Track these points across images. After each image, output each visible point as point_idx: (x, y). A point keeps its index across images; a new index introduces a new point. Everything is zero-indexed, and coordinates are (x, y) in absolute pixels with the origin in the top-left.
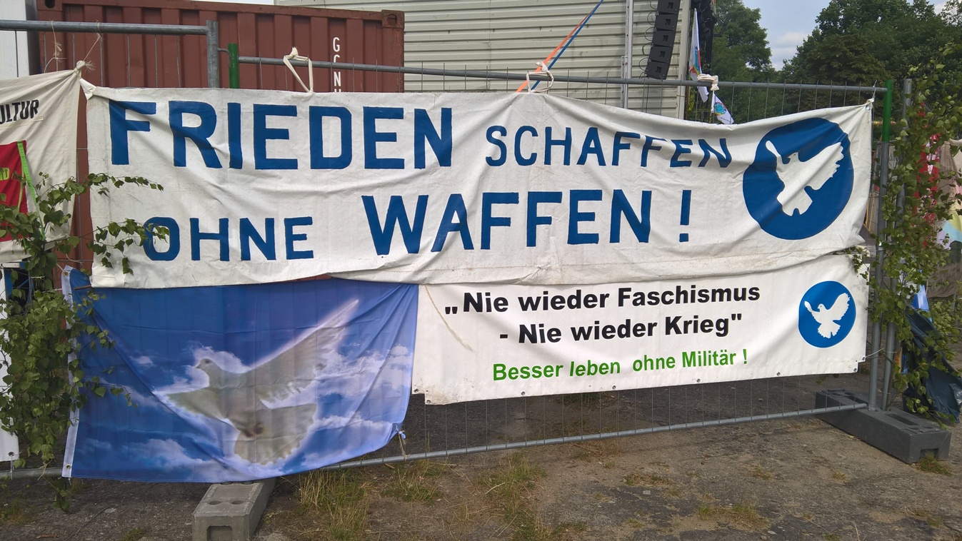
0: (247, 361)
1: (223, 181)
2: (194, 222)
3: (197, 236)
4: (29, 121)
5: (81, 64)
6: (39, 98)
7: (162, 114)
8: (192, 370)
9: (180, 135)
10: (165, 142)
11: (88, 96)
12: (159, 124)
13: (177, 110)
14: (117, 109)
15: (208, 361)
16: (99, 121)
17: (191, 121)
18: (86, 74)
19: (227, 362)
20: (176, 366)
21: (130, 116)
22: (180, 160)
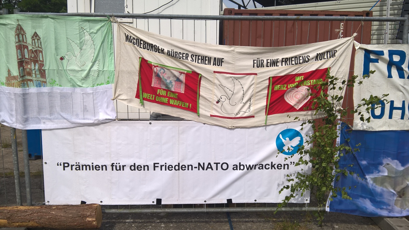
1: (405, 84)
2: (392, 102)
3: (392, 108)
4: (332, 59)
5: (355, 34)
6: (337, 49)
7: (386, 56)
8: (381, 168)
9: (391, 64)
11: (357, 48)
12: (384, 60)
13: (391, 53)
14: (368, 52)
15: (388, 164)
16: (360, 58)
17: (396, 58)
20: (375, 166)
21: (372, 57)
22: (390, 76)
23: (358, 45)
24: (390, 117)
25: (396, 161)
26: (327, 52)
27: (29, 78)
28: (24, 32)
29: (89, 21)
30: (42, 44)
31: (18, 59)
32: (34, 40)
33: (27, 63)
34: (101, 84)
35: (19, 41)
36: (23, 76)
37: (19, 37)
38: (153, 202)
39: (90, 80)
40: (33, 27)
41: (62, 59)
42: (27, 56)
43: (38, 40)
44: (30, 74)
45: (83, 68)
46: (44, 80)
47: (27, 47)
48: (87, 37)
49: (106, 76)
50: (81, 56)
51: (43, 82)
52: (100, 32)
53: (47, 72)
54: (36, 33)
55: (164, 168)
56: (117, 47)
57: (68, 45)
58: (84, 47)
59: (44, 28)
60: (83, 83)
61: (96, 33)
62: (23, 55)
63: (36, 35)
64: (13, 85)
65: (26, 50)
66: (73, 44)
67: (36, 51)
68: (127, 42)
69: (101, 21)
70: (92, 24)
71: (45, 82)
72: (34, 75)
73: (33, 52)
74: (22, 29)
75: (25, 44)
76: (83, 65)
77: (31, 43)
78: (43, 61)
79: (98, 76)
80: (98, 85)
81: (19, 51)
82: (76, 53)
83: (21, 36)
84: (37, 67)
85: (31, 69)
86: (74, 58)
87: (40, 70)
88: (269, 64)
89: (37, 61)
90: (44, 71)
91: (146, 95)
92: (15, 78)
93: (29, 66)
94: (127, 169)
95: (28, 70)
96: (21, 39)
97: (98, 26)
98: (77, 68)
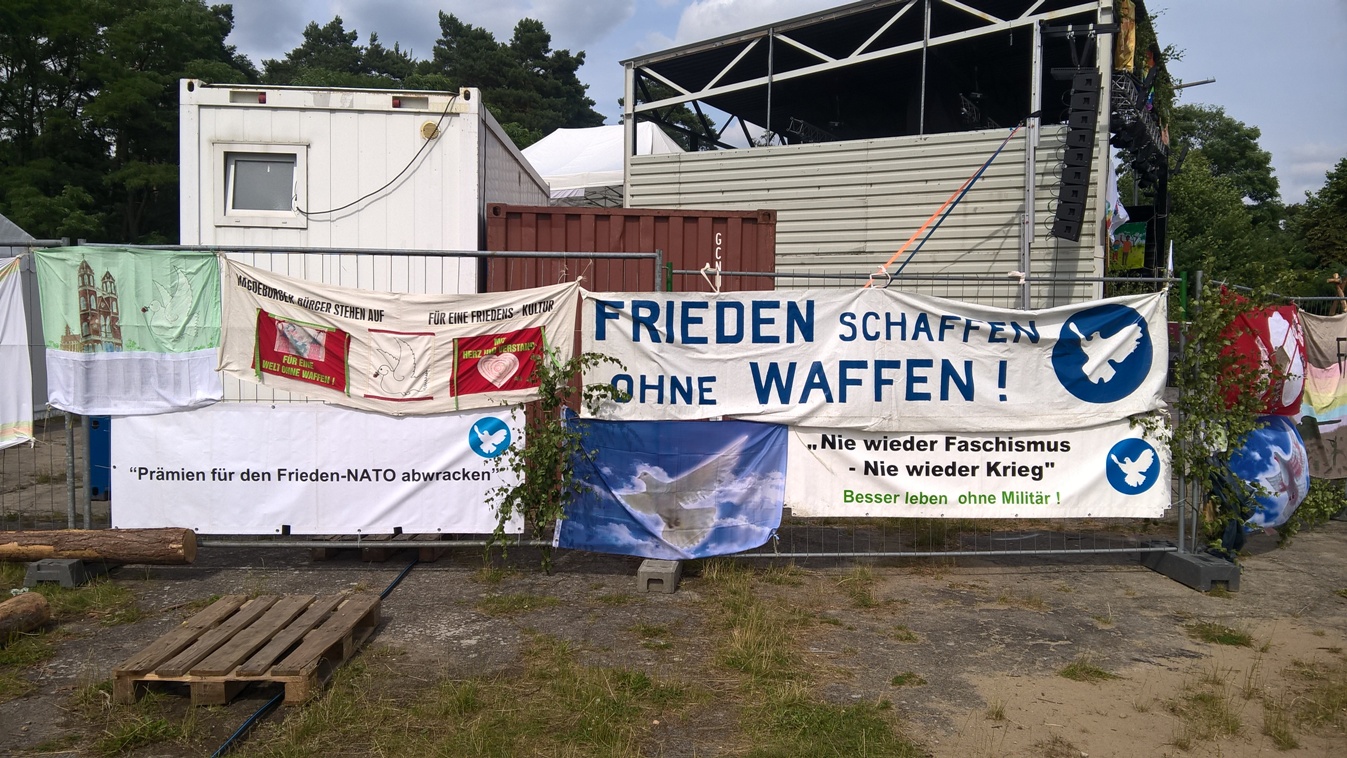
0: (671, 475)
1: (662, 351)
2: (643, 378)
3: (644, 387)
4: (548, 313)
5: (580, 278)
6: (554, 299)
7: (628, 309)
8: (636, 479)
9: (637, 321)
10: (626, 325)
11: (584, 297)
12: (625, 315)
13: (636, 306)
14: (601, 305)
15: (645, 474)
16: (590, 313)
17: (644, 313)
18: (582, 284)
19: (658, 474)
20: (625, 476)
21: (608, 310)
22: (636, 338)
23: (585, 293)
24: (643, 400)
25: (656, 468)
26: (540, 303)
27: (97, 338)
28: (91, 271)
29: (185, 257)
30: (117, 288)
31: (81, 311)
32: (106, 282)
33: (94, 316)
34: (201, 348)
35: (84, 285)
36: (86, 336)
37: (83, 279)
38: (278, 531)
39: (185, 341)
40: (105, 265)
41: (144, 310)
42: (94, 307)
43: (111, 283)
44: (97, 332)
45: (174, 324)
46: (118, 341)
47: (95, 293)
48: (182, 279)
49: (209, 336)
50: (173, 306)
51: (117, 344)
52: (201, 273)
53: (122, 329)
54: (108, 272)
55: (294, 476)
56: (225, 293)
57: (155, 290)
58: (177, 294)
59: (120, 266)
60: (174, 347)
61: (195, 274)
62: (88, 305)
63: (108, 276)
64: (72, 348)
65: (93, 297)
66: (161, 289)
67: (108, 299)
68: (240, 287)
69: (202, 256)
70: (189, 261)
71: (121, 345)
72: (103, 335)
73: (103, 300)
74: (88, 267)
75: (92, 289)
76: (175, 320)
77: (100, 287)
78: (117, 314)
79: (196, 336)
80: (196, 348)
81: (82, 298)
82: (165, 302)
83: (86, 277)
84: (108, 323)
85: (99, 325)
86: (162, 309)
87: (112, 325)
88: (453, 320)
89: (109, 314)
90: (119, 328)
91: (266, 364)
92: (75, 337)
93: (97, 321)
94: (236, 478)
95: (95, 326)
96: (86, 281)
97: (199, 263)
98: (166, 324)
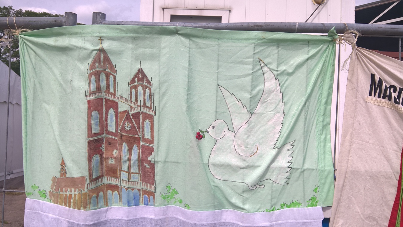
27: (112, 181)
28: (112, 67)
29: (278, 42)
30: (156, 98)
31: (90, 135)
32: (136, 87)
33: (110, 144)
34: (293, 204)
36: (97, 178)
37: (98, 80)
39: (265, 191)
41: (199, 136)
43: (145, 88)
44: (114, 172)
46: (149, 188)
47: (115, 105)
48: (270, 84)
49: (310, 186)
50: (250, 131)
51: (145, 192)
53: (158, 169)
54: (140, 71)
56: (346, 110)
58: (259, 109)
63: (141, 75)
68: (373, 99)
71: (152, 194)
72: (124, 176)
73: (128, 118)
74: (107, 60)
76: (253, 155)
77: (126, 96)
78: (152, 141)
79: (287, 183)
82: (236, 123)
83: (103, 77)
84: (135, 156)
85: (118, 160)
86: (230, 135)
89: (136, 140)
93: (115, 152)
96: (103, 84)
